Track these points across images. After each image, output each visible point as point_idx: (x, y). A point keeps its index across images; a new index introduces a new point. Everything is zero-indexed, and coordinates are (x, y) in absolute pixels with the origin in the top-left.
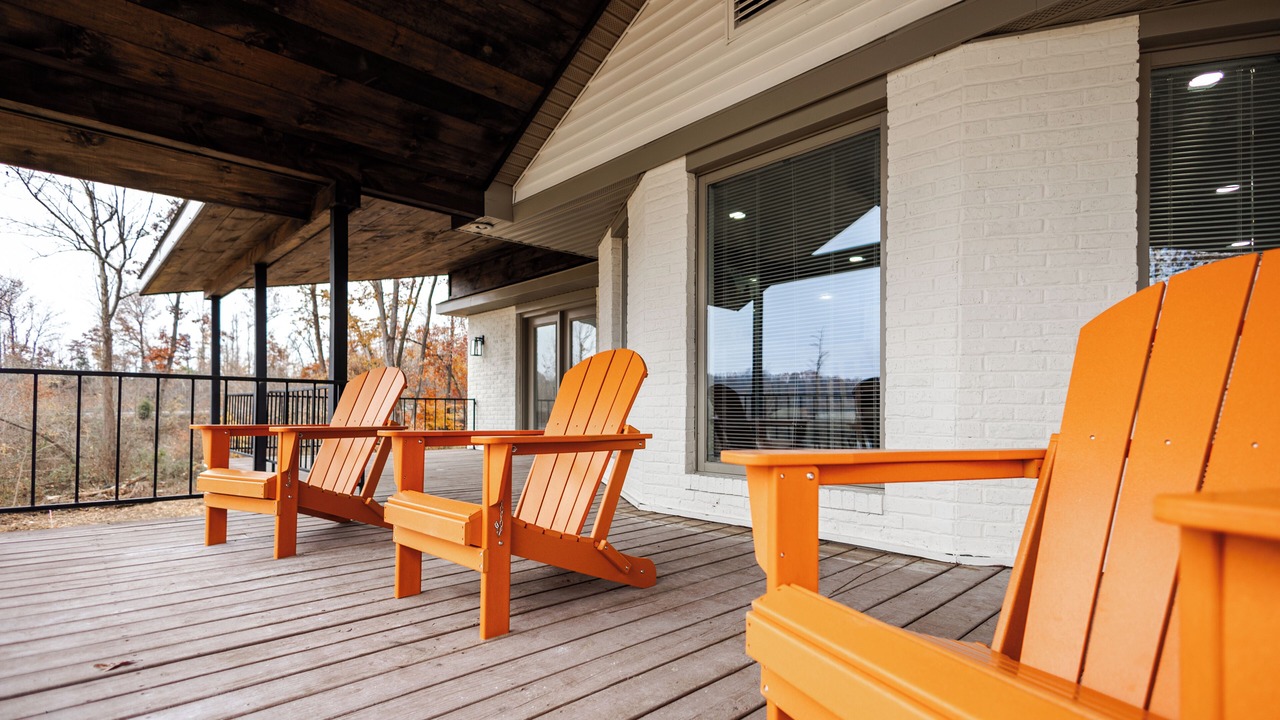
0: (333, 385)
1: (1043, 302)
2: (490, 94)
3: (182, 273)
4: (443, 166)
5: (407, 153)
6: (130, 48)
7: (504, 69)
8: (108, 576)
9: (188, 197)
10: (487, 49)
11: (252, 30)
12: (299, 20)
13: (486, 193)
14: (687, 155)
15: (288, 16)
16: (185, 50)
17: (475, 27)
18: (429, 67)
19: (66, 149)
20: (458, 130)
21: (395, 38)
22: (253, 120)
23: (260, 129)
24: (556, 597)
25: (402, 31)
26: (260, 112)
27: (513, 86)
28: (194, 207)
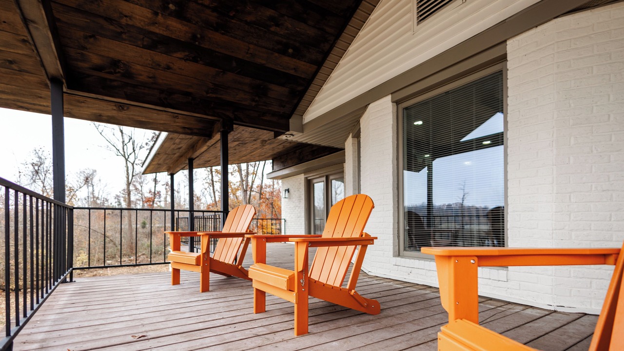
0: (222, 213)
1: (610, 162)
2: (292, 72)
3: (159, 164)
4: (270, 108)
5: (254, 104)
6: (139, 67)
7: (299, 59)
8: (134, 297)
9: (161, 130)
10: (290, 51)
11: (187, 54)
12: (206, 47)
13: (290, 120)
14: (392, 94)
15: (202, 46)
16: (159, 65)
17: (285, 41)
18: (263, 62)
19: (114, 113)
20: (277, 91)
21: (248, 50)
22: (188, 94)
23: (190, 98)
24: (330, 317)
25: (252, 46)
26: (190, 90)
27: (303, 67)
28: (164, 135)
